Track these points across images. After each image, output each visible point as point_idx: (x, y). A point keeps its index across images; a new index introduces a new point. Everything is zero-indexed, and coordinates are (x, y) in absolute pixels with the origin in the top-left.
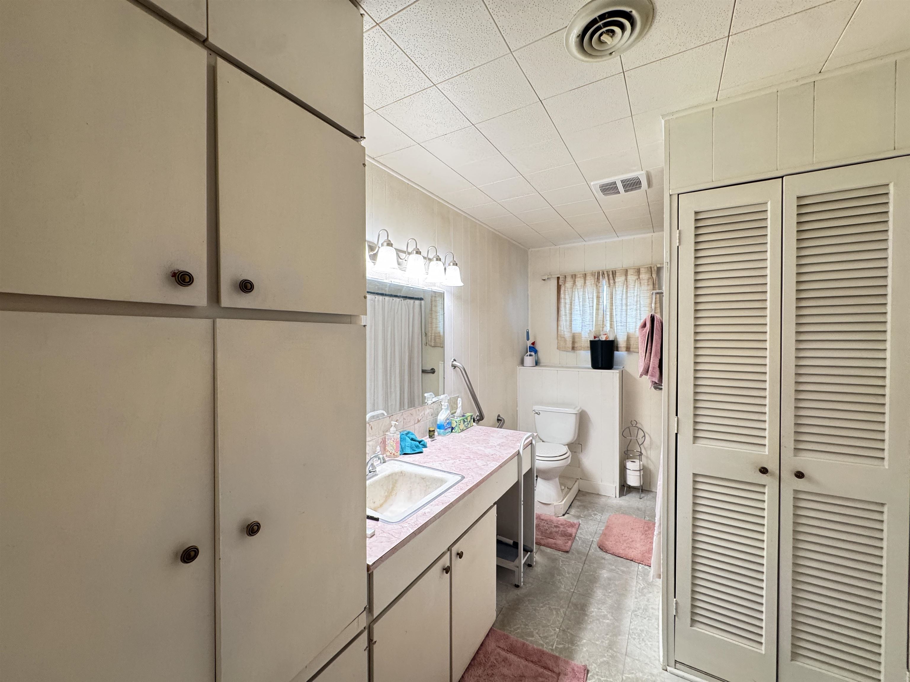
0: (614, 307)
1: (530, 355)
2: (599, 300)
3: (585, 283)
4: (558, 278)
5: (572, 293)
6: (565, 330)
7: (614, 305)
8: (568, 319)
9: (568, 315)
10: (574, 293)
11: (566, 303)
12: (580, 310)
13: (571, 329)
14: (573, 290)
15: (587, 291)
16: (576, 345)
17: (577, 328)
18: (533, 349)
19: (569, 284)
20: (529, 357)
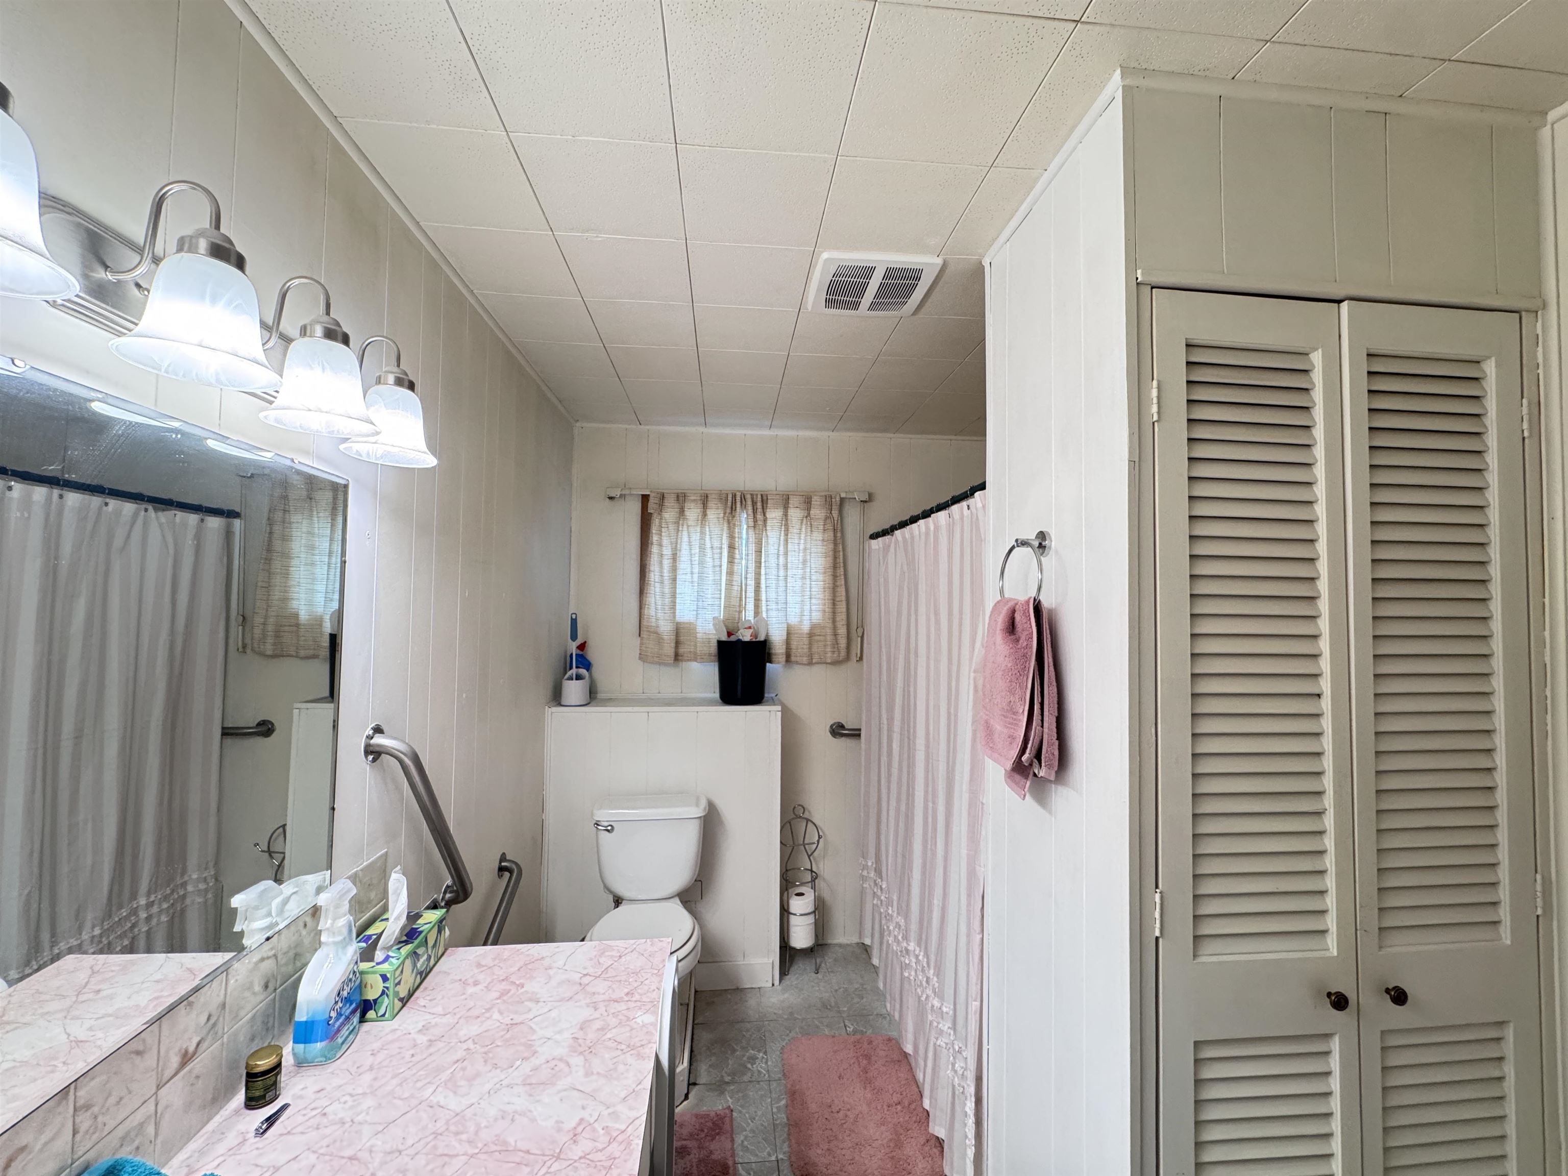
0: (763, 572)
1: (579, 677)
2: (734, 553)
3: (705, 515)
4: (645, 498)
5: (677, 533)
6: (660, 615)
7: (763, 565)
8: (667, 590)
9: (667, 582)
10: (680, 534)
11: (662, 555)
12: (692, 573)
13: (674, 613)
14: (678, 527)
15: (708, 533)
16: (681, 651)
17: (685, 614)
18: (584, 662)
19: (669, 514)
20: (574, 681)
